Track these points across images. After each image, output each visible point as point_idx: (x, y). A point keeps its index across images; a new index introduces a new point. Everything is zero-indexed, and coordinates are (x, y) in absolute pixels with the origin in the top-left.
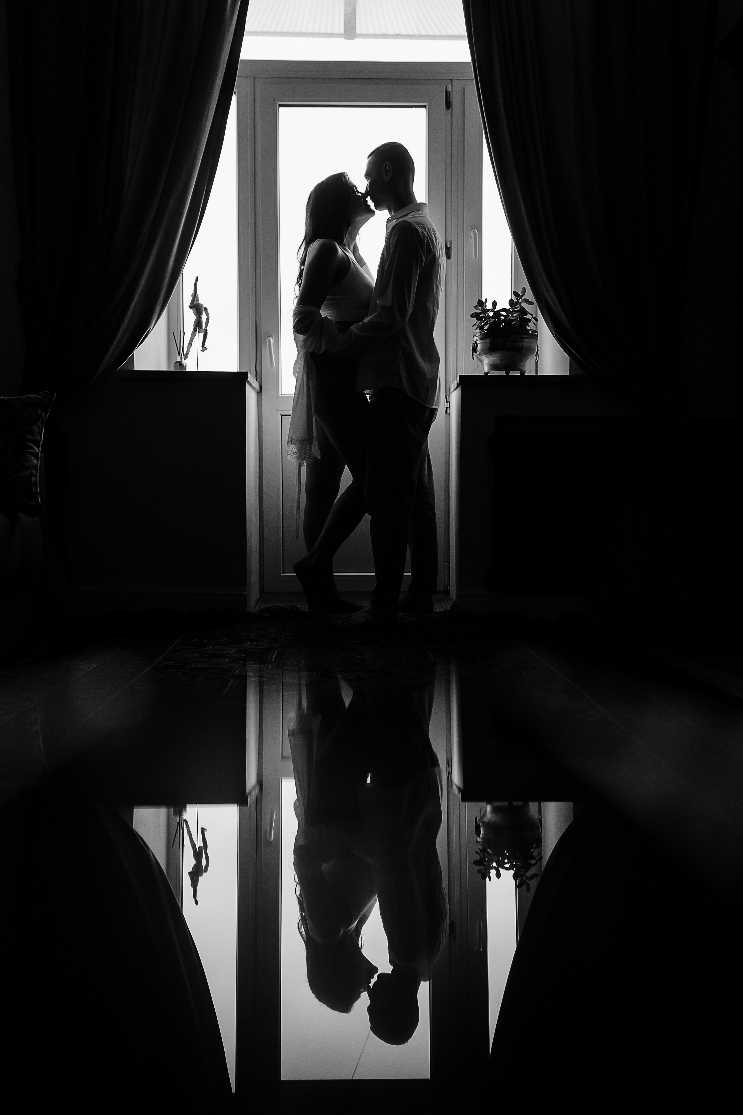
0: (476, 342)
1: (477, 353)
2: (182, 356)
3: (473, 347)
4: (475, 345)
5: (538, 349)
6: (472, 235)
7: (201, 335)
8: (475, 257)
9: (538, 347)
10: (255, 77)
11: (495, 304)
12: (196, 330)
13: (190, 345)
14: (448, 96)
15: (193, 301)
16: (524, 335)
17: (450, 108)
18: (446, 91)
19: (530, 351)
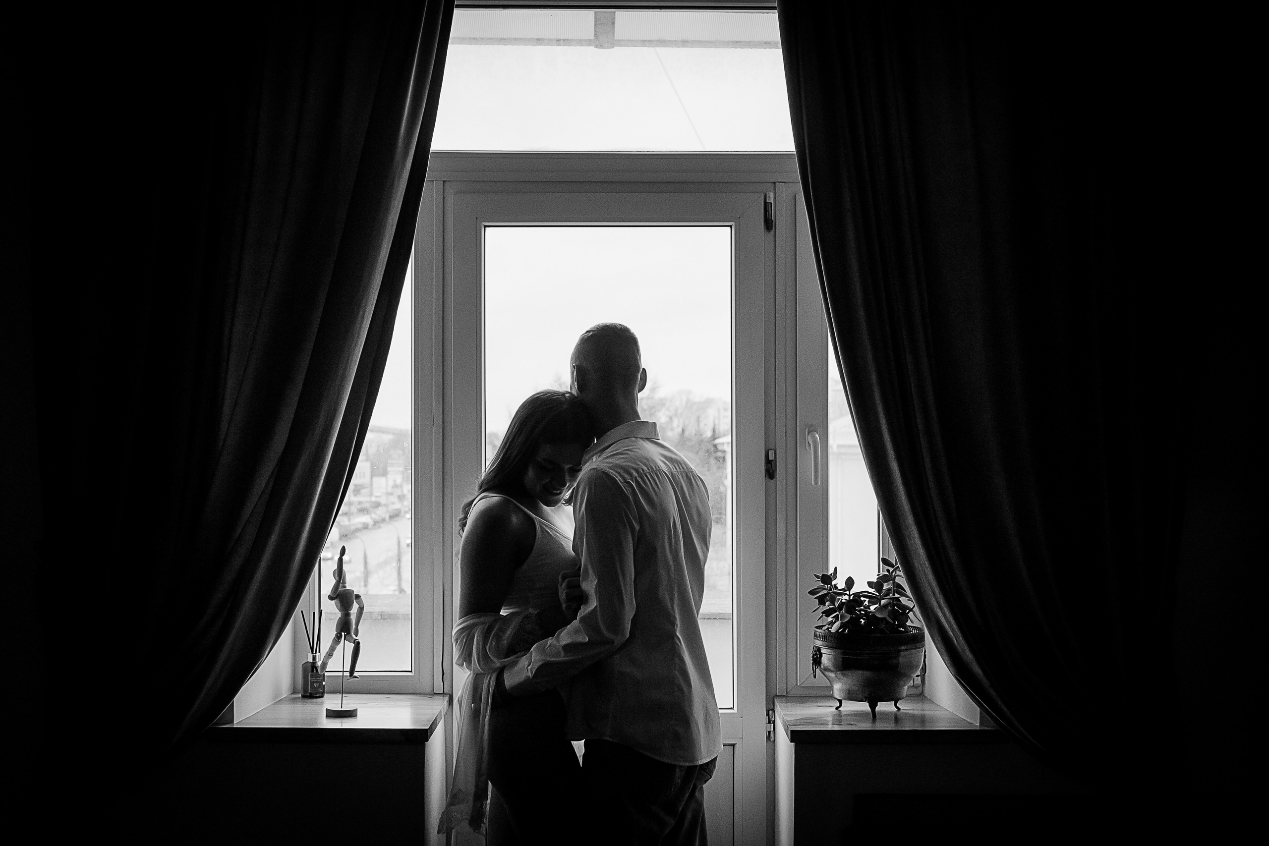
0: (819, 649)
1: (820, 666)
2: (316, 653)
3: (813, 657)
4: (816, 654)
5: (925, 655)
6: (811, 443)
7: (350, 646)
8: (816, 483)
9: (925, 652)
10: (444, 181)
11: (850, 582)
12: (341, 635)
13: (330, 654)
14: (768, 211)
15: (336, 587)
16: (901, 646)
17: (772, 229)
18: (765, 202)
19: (912, 667)
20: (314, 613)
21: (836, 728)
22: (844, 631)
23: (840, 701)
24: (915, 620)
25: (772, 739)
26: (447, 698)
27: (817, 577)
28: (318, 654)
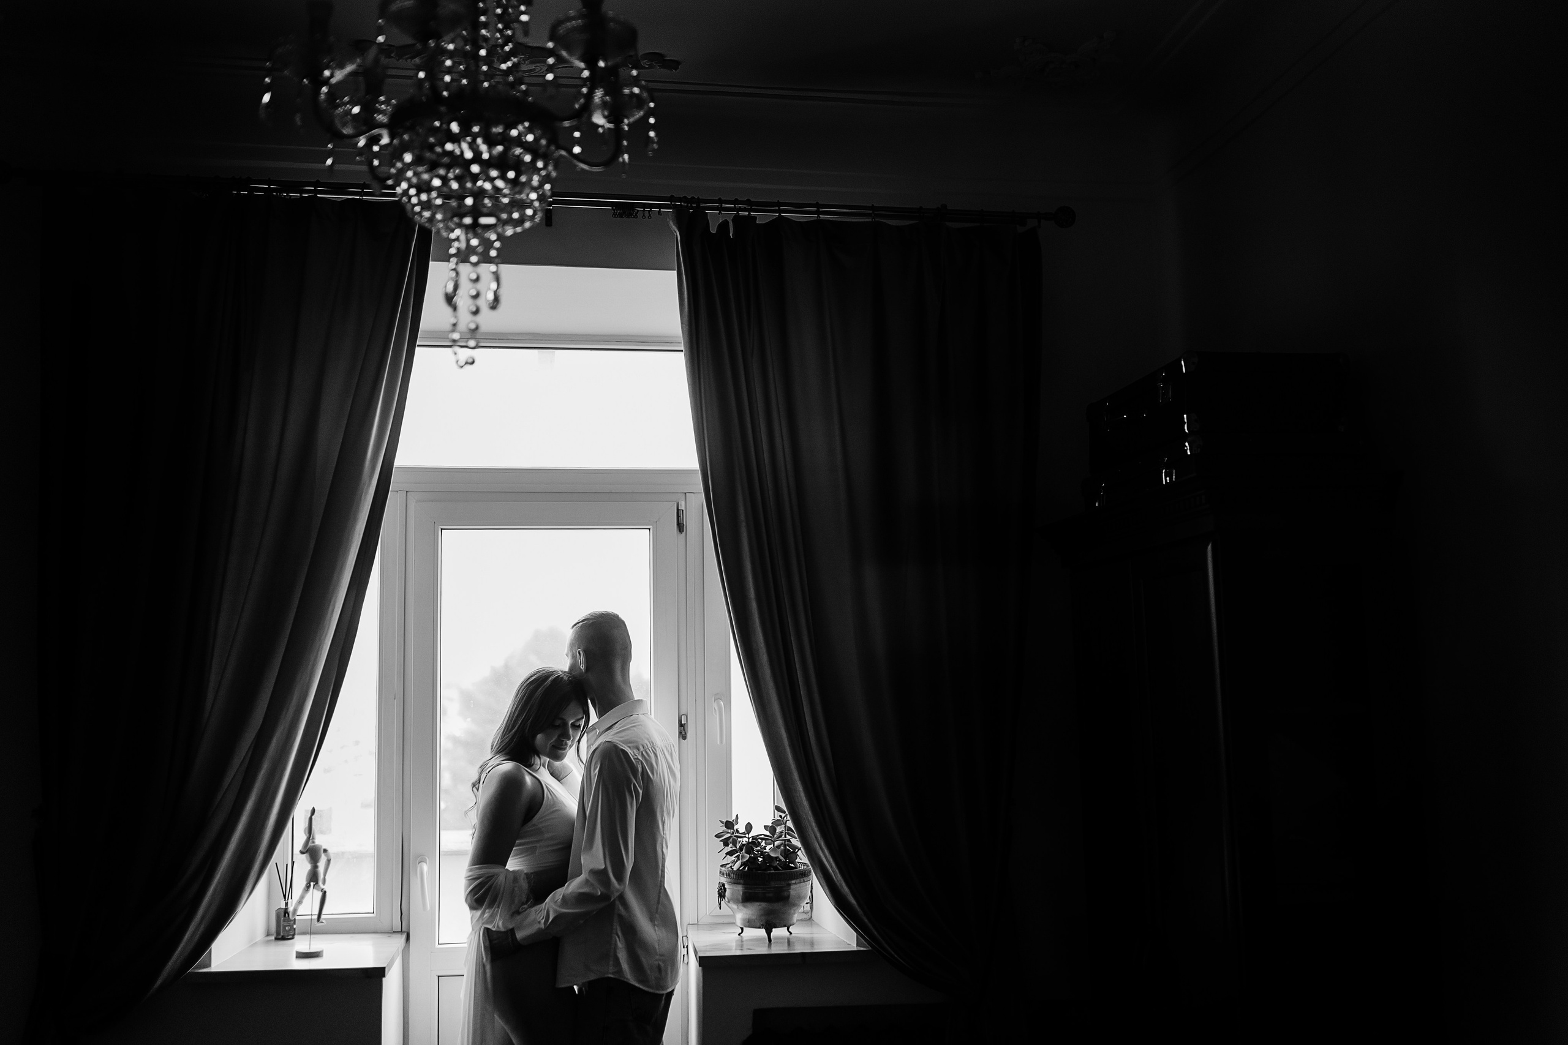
0: (723, 885)
1: (725, 899)
2: (288, 900)
3: (719, 891)
4: (721, 889)
5: (812, 886)
6: (716, 708)
8: (723, 742)
9: (812, 884)
10: (407, 492)
11: (749, 827)
12: (311, 885)
13: (300, 902)
14: (680, 516)
15: (307, 843)
16: (791, 880)
17: (683, 531)
18: (678, 510)
19: (800, 898)
20: (287, 865)
21: (738, 953)
22: (744, 868)
23: (742, 929)
24: (802, 858)
25: (686, 962)
26: (404, 936)
27: (722, 822)
28: (290, 900)
